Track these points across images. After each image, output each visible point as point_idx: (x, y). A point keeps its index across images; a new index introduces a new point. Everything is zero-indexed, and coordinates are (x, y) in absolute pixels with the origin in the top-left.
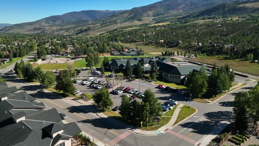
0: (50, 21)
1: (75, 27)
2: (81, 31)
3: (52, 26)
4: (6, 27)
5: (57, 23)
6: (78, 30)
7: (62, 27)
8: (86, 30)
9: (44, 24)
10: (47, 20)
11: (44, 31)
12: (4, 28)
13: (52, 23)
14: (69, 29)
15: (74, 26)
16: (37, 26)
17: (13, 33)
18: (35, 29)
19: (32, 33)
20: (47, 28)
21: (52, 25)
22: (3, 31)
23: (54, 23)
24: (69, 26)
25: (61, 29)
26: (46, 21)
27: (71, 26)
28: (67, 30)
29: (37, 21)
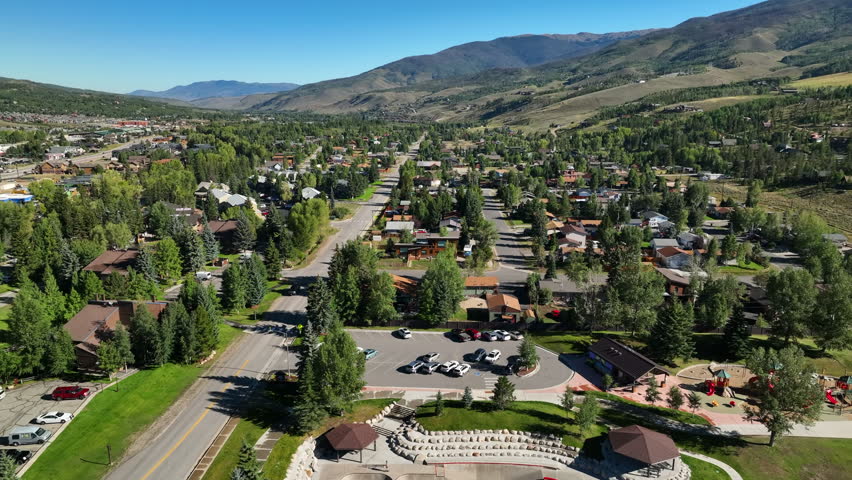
0: (399, 75)
1: (478, 93)
2: (498, 109)
3: (403, 90)
4: (282, 94)
5: (419, 80)
6: (489, 105)
7: (433, 92)
8: (515, 106)
9: (381, 83)
10: (391, 70)
11: (378, 105)
12: (274, 96)
13: (405, 79)
14: (458, 99)
15: (473, 88)
16: (363, 90)
17: (296, 110)
18: (356, 100)
19: (345, 112)
20: (389, 96)
21: (405, 85)
22: (271, 106)
23: (412, 82)
24: (456, 91)
25: (431, 101)
26: (389, 75)
27: (462, 89)
28: (451, 103)
29: (364, 75)
